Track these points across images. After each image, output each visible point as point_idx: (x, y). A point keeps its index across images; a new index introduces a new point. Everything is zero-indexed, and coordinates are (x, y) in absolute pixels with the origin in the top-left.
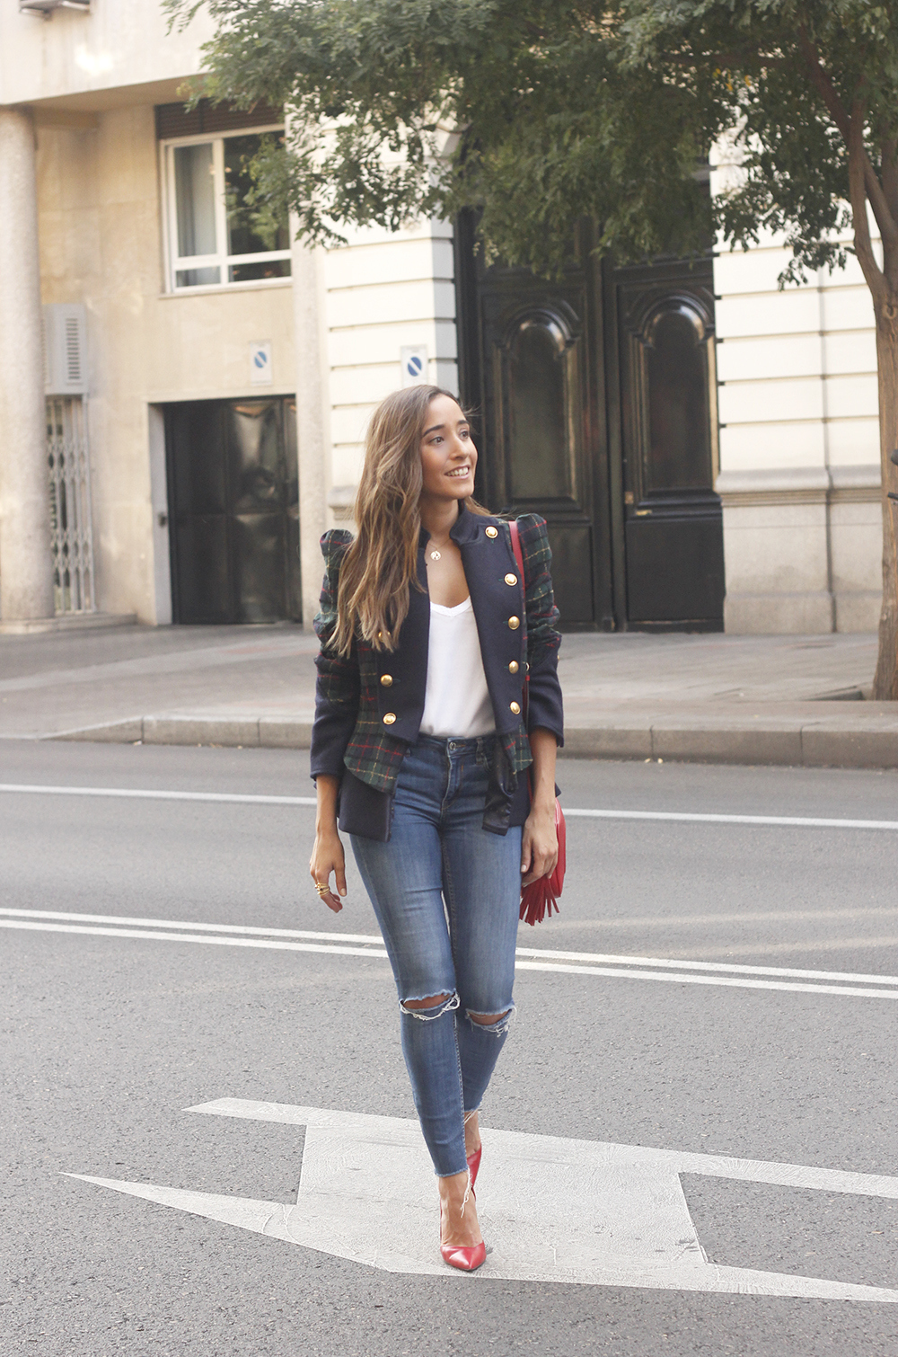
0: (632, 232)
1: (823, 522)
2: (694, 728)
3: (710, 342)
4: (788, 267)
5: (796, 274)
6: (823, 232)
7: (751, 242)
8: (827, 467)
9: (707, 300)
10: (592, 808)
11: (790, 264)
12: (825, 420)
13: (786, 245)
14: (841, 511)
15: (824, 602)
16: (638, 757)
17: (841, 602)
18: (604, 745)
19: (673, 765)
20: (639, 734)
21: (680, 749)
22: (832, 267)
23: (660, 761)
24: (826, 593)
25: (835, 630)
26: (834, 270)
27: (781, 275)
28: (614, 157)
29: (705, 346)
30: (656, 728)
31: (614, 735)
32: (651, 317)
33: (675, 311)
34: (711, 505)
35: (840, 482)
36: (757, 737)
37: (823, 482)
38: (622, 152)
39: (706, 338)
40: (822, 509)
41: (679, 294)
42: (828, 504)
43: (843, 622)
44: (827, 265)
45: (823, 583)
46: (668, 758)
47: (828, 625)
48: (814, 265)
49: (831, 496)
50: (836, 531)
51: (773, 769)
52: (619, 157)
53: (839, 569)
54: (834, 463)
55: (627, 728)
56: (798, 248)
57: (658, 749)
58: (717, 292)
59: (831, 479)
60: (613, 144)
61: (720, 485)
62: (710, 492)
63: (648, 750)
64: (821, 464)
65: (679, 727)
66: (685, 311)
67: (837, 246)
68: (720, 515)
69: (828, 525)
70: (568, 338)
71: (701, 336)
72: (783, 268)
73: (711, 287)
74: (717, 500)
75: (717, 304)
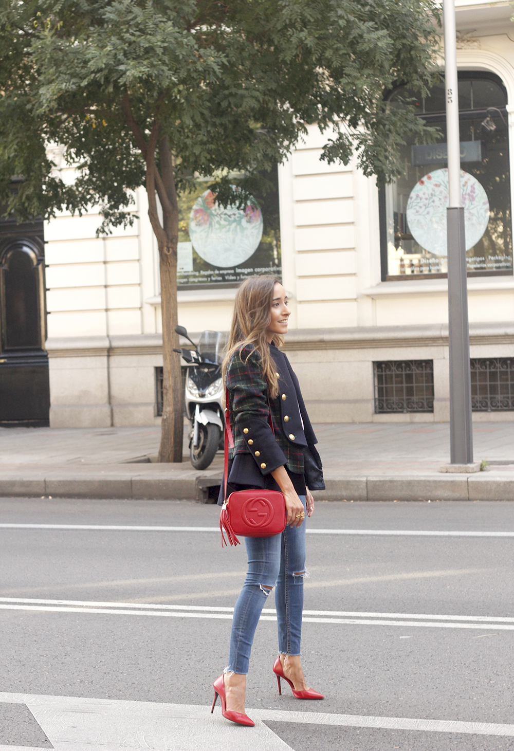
0: (26, 205)
1: (106, 366)
2: (70, 479)
3: (40, 267)
4: (101, 225)
5: (106, 229)
6: (121, 207)
7: (83, 211)
8: (108, 336)
9: (39, 242)
10: (40, 524)
11: (103, 224)
12: (107, 310)
13: (100, 213)
14: (115, 360)
15: (106, 410)
16: (38, 495)
17: (116, 410)
18: (17, 489)
19: (58, 500)
20: (38, 483)
21: (61, 491)
22: (125, 225)
23: (50, 497)
24: (107, 405)
25: (112, 425)
26: (126, 227)
27: (98, 230)
28: (16, 163)
29: (37, 269)
30: (47, 479)
31: (23, 484)
32: (6, 253)
33: (20, 250)
34: (43, 358)
35: (115, 344)
36: (105, 484)
37: (106, 344)
38: (22, 160)
39: (38, 264)
40: (105, 359)
41: (22, 240)
42: (109, 356)
43: (116, 420)
44: (123, 224)
45: (106, 400)
46: (55, 496)
47: (109, 422)
48: (115, 224)
49: (110, 351)
50: (113, 371)
51: (116, 501)
52: (19, 163)
53: (115, 392)
54: (112, 333)
55: (31, 479)
56: (106, 215)
57: (48, 491)
58: (46, 239)
59: (110, 342)
60: (16, 156)
61: (48, 345)
62: (40, 350)
63: (43, 491)
64: (104, 334)
65: (61, 479)
66: (25, 249)
67: (129, 214)
68: (48, 362)
69: (108, 368)
71: (35, 262)
72: (99, 225)
73: (42, 237)
74: (45, 354)
75: (46, 246)
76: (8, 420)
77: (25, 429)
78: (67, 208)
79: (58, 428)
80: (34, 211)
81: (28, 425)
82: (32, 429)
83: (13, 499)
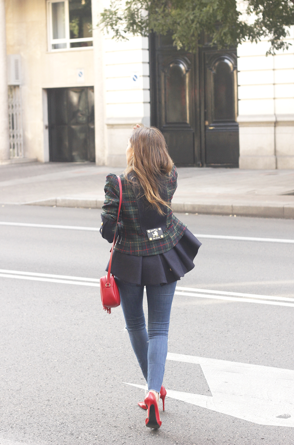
0: (224, 38)
1: (273, 132)
2: (247, 205)
3: (235, 72)
4: (269, 49)
5: (272, 52)
6: (281, 38)
7: (258, 40)
8: (275, 114)
9: (234, 57)
11: (270, 48)
12: (274, 99)
13: (269, 41)
14: (279, 129)
15: (273, 159)
16: (227, 214)
17: (279, 159)
18: (216, 210)
19: (239, 217)
20: (228, 207)
21: (242, 212)
22: (284, 49)
23: (235, 216)
24: (274, 156)
25: (276, 168)
27: (267, 52)
28: (218, 13)
29: (233, 73)
30: (234, 205)
31: (219, 207)
32: (215, 63)
33: (223, 61)
34: (236, 126)
35: (279, 119)
36: (268, 209)
37: (273, 119)
38: (221, 11)
39: (234, 70)
40: (273, 128)
41: (224, 55)
42: (275, 126)
43: (279, 166)
44: (282, 49)
45: (273, 153)
46: (238, 215)
47: (274, 166)
48: (277, 49)
49: (276, 124)
50: (277, 135)
51: (275, 220)
52: (220, 13)
53: (278, 148)
54: (277, 113)
55: (224, 204)
56: (273, 43)
57: (234, 212)
58: (238, 55)
59: (276, 118)
60: (218, 8)
61: (239, 119)
62: (234, 122)
63: (230, 211)
64: (273, 113)
65: (242, 205)
66: (226, 61)
67: (286, 43)
68: (238, 129)
69: (275, 134)
70: (187, 69)
71: (232, 69)
73: (236, 54)
74: (236, 124)
75: (238, 59)
76: (215, 163)
77: (224, 169)
78: (249, 39)
79: (244, 169)
80: (228, 42)
81: (226, 167)
82: (229, 169)
83: (212, 216)
